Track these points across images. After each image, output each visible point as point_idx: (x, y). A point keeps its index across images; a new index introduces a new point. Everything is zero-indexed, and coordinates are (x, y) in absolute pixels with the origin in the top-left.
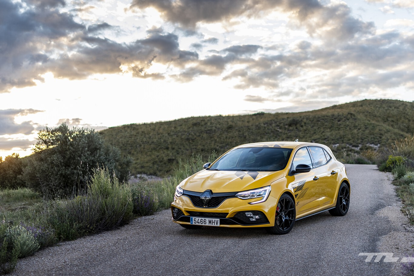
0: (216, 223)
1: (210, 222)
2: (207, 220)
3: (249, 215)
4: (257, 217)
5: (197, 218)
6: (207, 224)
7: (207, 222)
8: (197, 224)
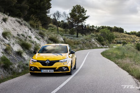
0: (52, 71)
1: (50, 71)
2: (49, 70)
3: (64, 68)
4: (66, 69)
5: (44, 70)
6: (49, 72)
7: (48, 71)
8: (44, 72)
